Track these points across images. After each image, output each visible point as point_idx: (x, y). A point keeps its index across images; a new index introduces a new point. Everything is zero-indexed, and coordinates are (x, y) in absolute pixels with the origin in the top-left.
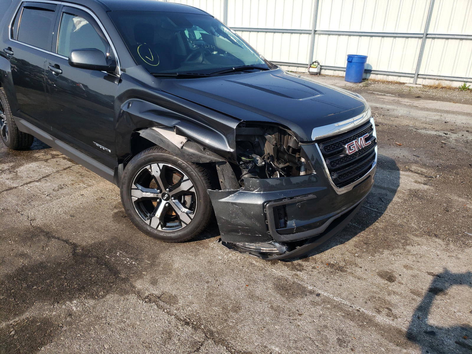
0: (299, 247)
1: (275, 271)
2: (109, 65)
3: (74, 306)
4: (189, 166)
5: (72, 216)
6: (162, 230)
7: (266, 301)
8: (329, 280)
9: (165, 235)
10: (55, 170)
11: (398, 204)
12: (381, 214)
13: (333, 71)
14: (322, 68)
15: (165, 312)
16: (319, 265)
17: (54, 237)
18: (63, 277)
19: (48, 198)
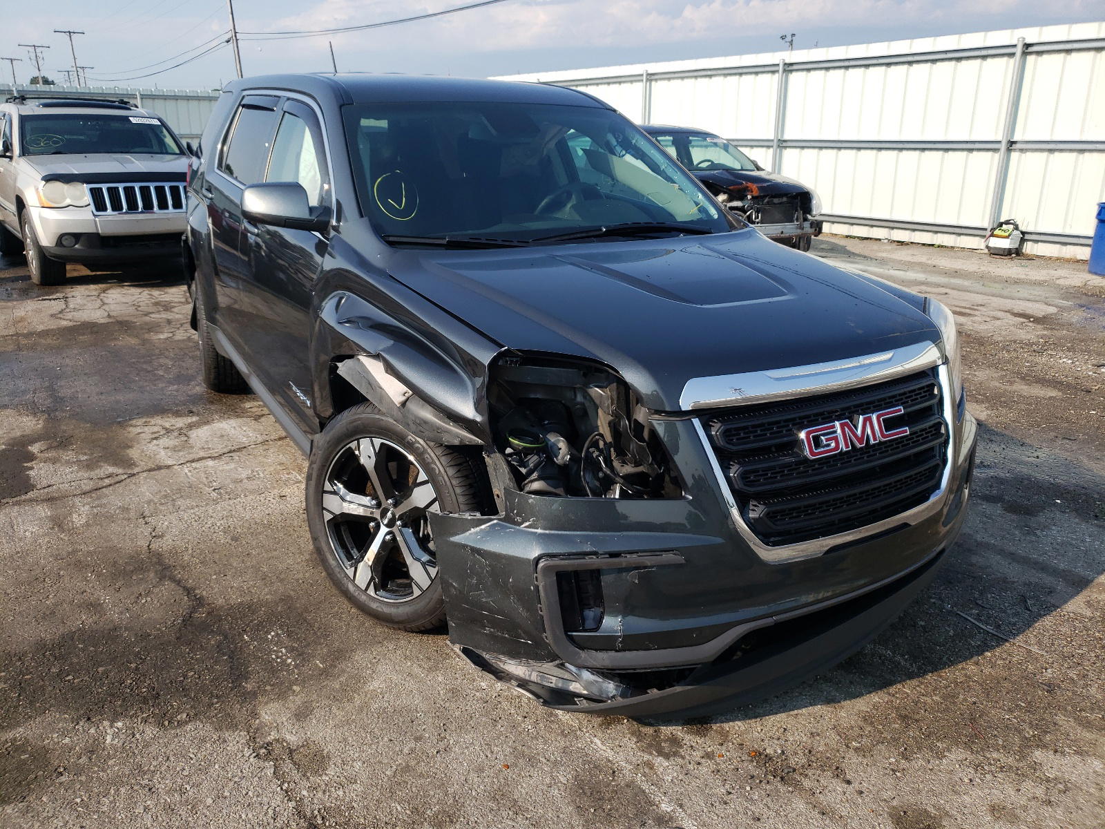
0: (655, 690)
1: (599, 742)
2: (313, 218)
3: (111, 733)
4: (429, 450)
5: (235, 539)
6: (376, 596)
7: (529, 816)
8: (731, 796)
9: (380, 609)
10: (260, 439)
11: (1077, 624)
12: (1001, 641)
13: (1058, 246)
14: (1027, 237)
15: (284, 788)
16: (729, 752)
17: (172, 579)
18: (133, 665)
19: (214, 495)
